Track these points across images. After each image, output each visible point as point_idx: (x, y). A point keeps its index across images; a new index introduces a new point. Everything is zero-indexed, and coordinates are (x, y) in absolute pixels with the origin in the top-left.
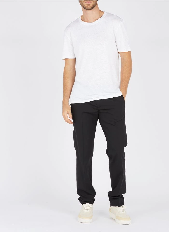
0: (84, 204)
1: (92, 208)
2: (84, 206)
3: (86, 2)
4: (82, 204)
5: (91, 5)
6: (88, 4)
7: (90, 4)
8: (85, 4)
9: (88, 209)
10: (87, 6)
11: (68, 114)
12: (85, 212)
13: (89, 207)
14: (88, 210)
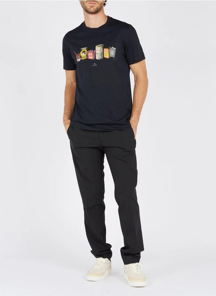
3: (89, 3)
5: (95, 8)
6: (91, 5)
7: (93, 6)
8: (88, 6)
10: (90, 8)
12: (96, 267)
13: (102, 261)
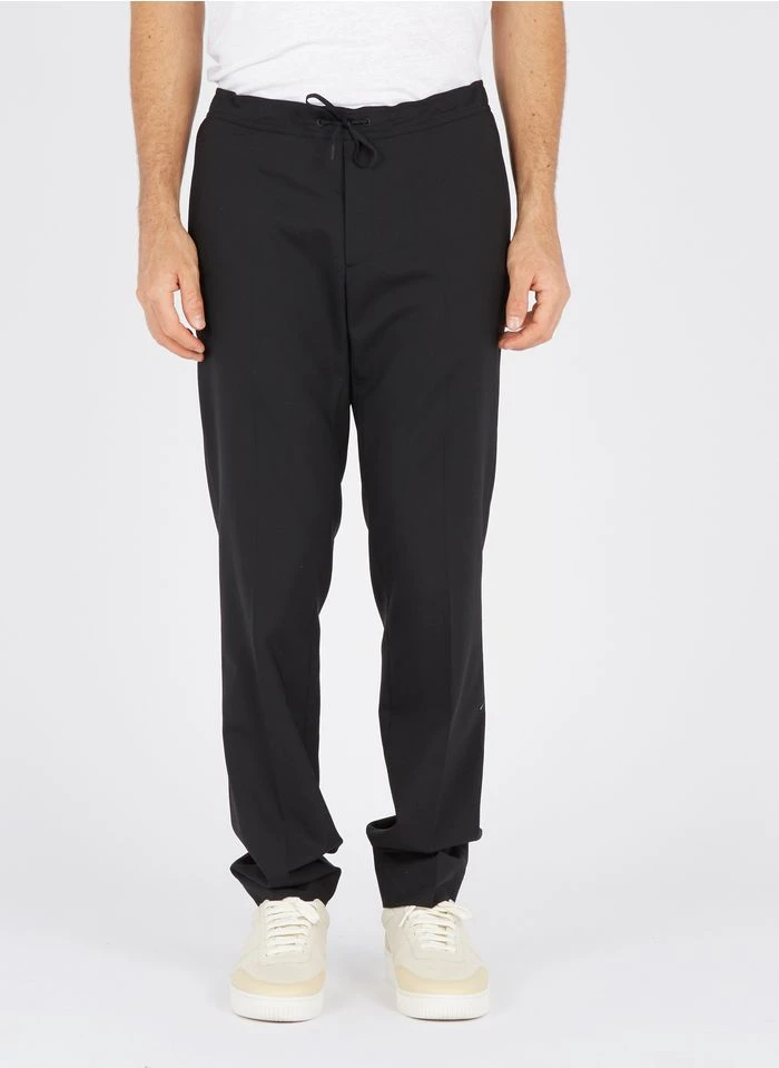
0: (267, 903)
1: (322, 926)
2: (273, 911)
4: (259, 901)
9: (299, 931)
11: (177, 294)
12: (281, 949)
13: (299, 918)
14: (289, 940)
